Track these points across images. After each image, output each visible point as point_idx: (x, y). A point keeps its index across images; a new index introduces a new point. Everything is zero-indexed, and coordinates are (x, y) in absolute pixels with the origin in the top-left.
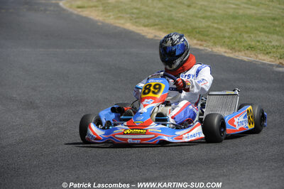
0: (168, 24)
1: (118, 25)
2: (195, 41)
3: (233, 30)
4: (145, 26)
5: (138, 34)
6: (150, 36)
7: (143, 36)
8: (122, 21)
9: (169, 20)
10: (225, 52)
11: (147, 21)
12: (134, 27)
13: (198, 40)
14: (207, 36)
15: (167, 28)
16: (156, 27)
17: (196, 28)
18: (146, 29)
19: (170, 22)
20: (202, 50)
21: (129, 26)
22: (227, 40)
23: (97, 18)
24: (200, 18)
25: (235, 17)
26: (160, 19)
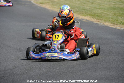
0: (82, 12)
2: (96, 20)
9: (83, 10)
10: (110, 25)
13: (97, 19)
14: (101, 17)
16: (77, 13)
17: (96, 14)
20: (99, 24)
22: (111, 19)
23: (49, 8)
24: (98, 9)
25: (114, 9)
26: (79, 9)
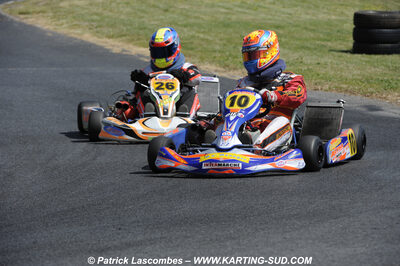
1: (73, 35)
3: (225, 42)
4: (110, 37)
5: (101, 48)
6: (116, 50)
7: (108, 50)
8: (79, 31)
11: (111, 31)
12: (96, 38)
15: (139, 39)
18: (111, 41)
19: (141, 32)
21: (88, 37)
